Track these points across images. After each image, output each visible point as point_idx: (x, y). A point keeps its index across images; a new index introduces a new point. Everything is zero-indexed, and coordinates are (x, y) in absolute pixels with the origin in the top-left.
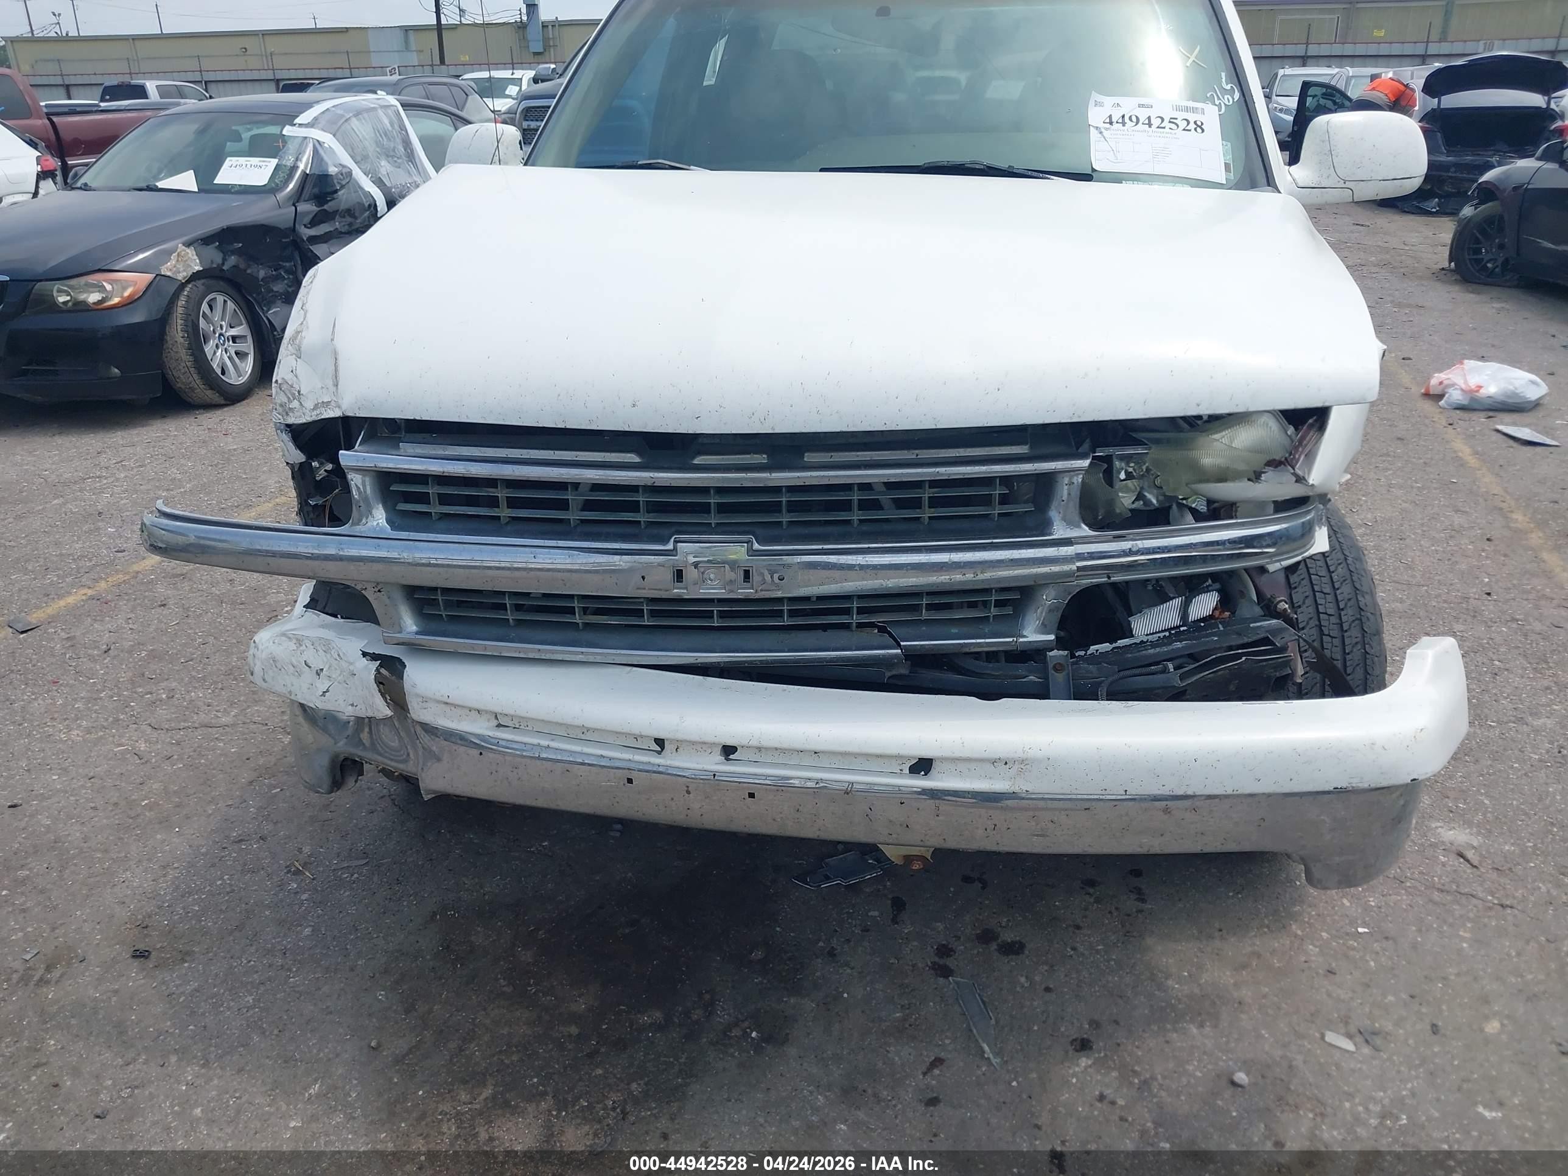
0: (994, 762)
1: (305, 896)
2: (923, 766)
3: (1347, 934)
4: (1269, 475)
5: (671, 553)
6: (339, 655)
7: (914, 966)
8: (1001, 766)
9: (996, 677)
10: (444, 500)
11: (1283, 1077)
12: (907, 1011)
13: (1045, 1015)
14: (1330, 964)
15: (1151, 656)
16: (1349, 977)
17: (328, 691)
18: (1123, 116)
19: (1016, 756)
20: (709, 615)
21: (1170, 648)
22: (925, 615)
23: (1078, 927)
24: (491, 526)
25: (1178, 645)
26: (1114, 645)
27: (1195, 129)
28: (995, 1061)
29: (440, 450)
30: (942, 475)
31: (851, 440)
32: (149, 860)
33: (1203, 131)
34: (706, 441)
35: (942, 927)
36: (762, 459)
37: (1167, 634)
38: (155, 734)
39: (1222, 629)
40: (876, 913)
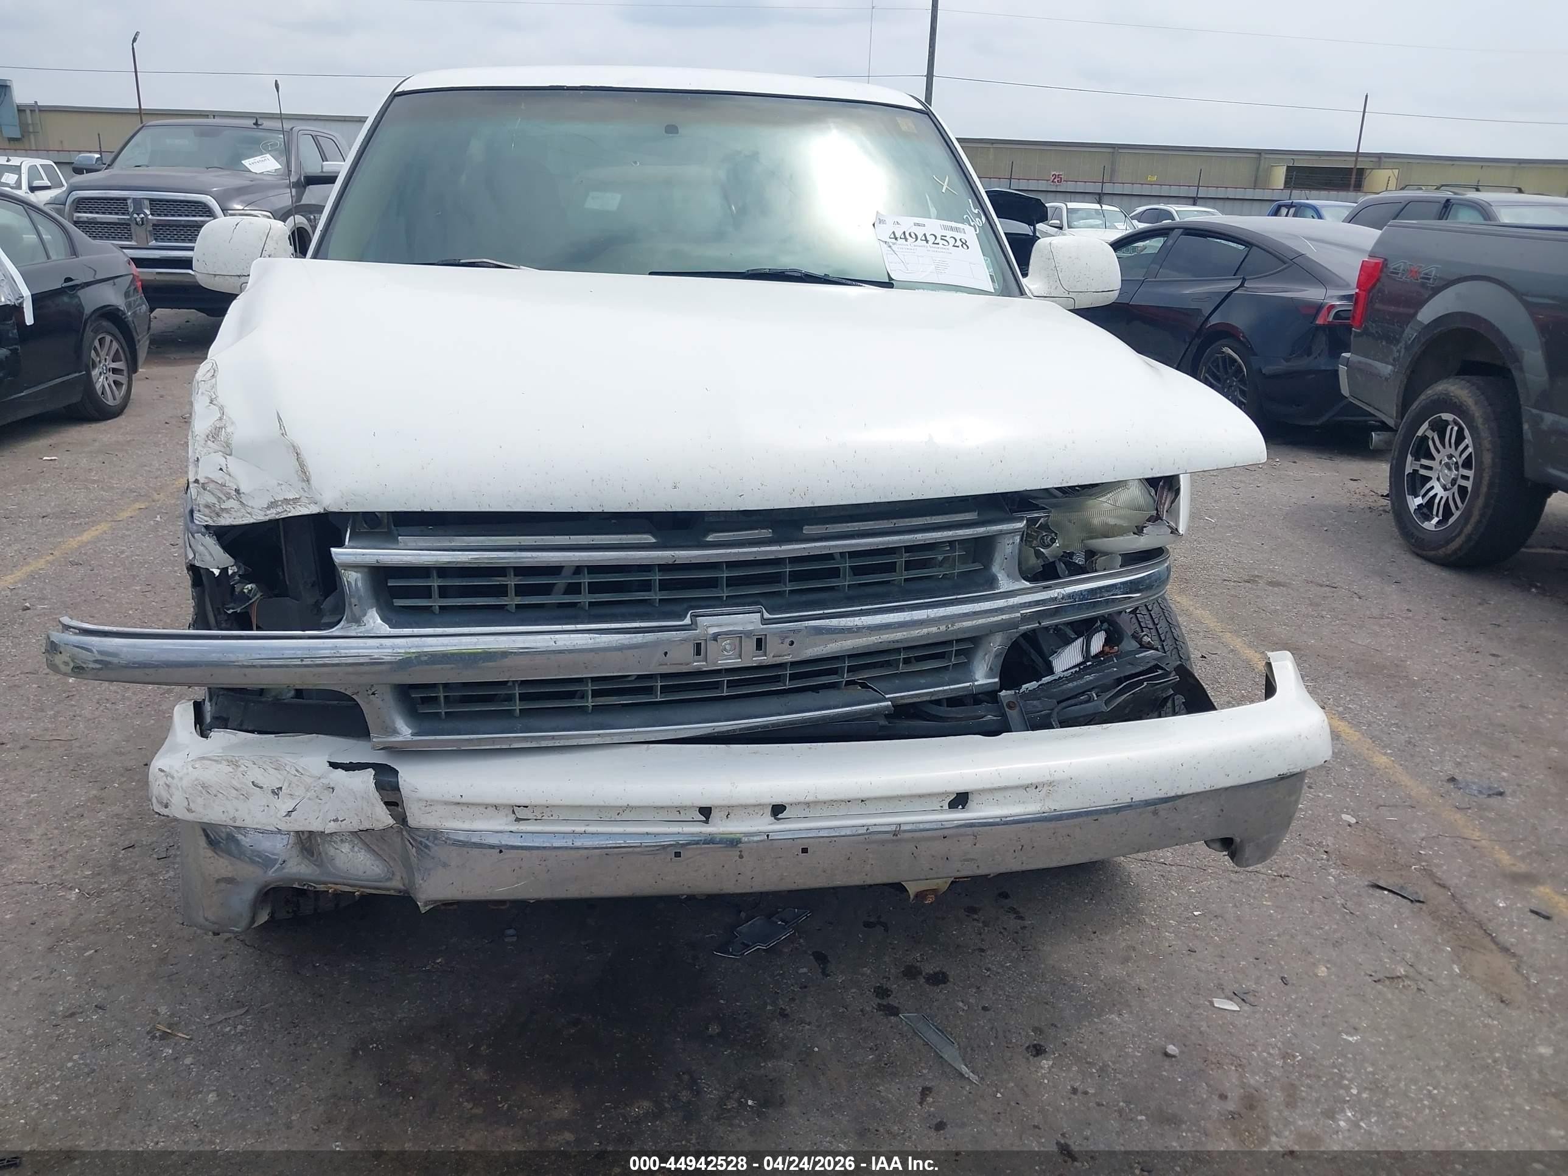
0: (1026, 787)
1: (188, 1061)
2: (961, 800)
3: (1187, 918)
4: (1149, 529)
5: (689, 627)
6: (297, 771)
7: (862, 1011)
8: (1032, 791)
9: (961, 719)
11: (1200, 1042)
12: (877, 1052)
13: (994, 1031)
14: (1188, 946)
15: (1071, 689)
16: (1206, 952)
17: (294, 810)
19: (1044, 780)
20: (716, 686)
21: (1083, 681)
22: (902, 668)
23: (982, 950)
24: (499, 615)
25: (1088, 678)
26: (1040, 683)
27: (962, 246)
28: (974, 1078)
29: (445, 542)
30: (919, 540)
31: (842, 513)
33: (968, 247)
34: (712, 519)
35: (869, 971)
36: (767, 533)
37: (1077, 669)
39: (1116, 661)
40: (805, 970)
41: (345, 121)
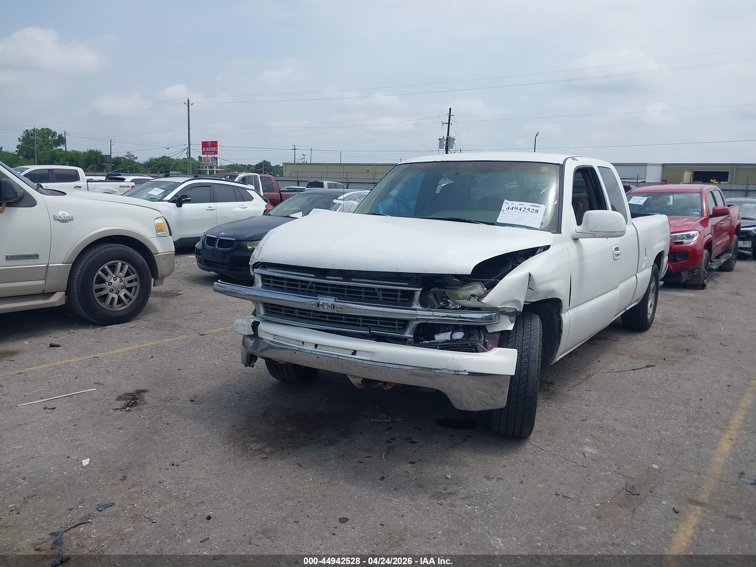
0: (367, 352)
2: (354, 352)
4: (472, 299)
5: (317, 299)
7: (382, 440)
10: (274, 283)
11: (463, 480)
12: (371, 447)
13: (408, 455)
17: (244, 329)
18: (513, 207)
20: (325, 317)
24: (282, 289)
26: (430, 342)
27: (535, 212)
28: (385, 460)
32: (205, 385)
33: (538, 212)
36: (342, 279)
37: (445, 341)
38: (222, 361)
40: (381, 428)
41: (629, 165)
